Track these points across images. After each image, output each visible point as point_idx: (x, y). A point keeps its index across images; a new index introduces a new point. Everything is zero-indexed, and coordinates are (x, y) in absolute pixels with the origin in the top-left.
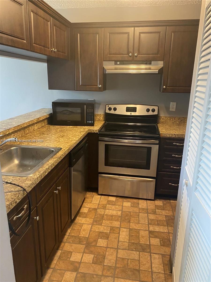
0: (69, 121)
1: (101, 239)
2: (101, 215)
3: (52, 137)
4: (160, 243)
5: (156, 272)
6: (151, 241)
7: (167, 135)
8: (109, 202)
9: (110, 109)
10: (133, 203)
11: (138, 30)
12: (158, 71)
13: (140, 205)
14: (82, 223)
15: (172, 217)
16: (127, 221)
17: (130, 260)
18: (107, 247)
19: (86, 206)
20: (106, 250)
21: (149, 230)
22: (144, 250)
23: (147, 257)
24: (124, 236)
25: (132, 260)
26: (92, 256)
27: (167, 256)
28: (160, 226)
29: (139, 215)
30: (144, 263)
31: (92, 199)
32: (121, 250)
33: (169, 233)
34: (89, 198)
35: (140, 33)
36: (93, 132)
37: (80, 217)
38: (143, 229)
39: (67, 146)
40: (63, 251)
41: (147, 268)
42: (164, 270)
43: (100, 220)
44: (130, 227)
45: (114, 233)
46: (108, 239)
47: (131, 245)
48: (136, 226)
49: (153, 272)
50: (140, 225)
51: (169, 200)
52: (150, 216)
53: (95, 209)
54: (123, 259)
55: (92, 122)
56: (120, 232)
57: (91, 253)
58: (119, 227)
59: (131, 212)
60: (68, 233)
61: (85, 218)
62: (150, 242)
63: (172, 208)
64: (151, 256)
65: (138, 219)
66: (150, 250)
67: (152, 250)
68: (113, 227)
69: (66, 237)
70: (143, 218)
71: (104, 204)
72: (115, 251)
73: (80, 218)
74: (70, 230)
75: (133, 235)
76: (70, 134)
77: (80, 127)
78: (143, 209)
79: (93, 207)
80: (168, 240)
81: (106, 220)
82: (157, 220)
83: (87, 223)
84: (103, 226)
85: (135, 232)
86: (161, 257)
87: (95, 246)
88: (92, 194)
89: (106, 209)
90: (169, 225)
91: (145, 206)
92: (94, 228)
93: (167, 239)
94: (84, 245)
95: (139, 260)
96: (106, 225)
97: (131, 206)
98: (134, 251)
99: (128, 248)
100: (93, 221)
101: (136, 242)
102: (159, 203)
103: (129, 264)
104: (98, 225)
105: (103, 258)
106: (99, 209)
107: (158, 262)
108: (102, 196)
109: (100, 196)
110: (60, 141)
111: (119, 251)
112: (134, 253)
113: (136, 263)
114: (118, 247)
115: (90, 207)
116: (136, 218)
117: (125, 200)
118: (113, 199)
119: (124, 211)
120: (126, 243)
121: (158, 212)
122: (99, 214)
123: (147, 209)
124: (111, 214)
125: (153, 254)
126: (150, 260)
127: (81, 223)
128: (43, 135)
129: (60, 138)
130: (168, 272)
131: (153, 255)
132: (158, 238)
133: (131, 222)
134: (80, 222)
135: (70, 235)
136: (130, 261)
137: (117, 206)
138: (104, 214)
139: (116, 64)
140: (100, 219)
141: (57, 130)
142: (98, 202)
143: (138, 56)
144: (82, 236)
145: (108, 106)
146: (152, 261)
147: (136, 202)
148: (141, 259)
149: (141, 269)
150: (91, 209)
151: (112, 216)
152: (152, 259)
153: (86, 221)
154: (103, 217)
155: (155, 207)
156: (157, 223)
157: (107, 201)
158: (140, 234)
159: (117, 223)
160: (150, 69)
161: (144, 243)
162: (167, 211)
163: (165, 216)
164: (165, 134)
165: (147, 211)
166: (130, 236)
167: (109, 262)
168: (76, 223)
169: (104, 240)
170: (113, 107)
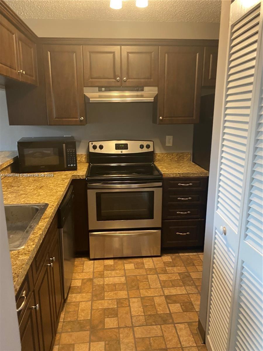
0: (42, 166)
1: (108, 318)
2: (100, 286)
3: (27, 190)
4: (182, 309)
5: (186, 346)
6: (171, 308)
7: (170, 175)
8: (106, 268)
9: (95, 147)
10: (137, 263)
11: (126, 49)
12: (153, 98)
13: (145, 266)
14: (78, 302)
15: (186, 273)
16: (135, 288)
17: (151, 339)
18: (119, 328)
19: (77, 277)
20: (119, 331)
21: (164, 295)
22: (165, 322)
23: (172, 330)
24: (137, 308)
25: (155, 338)
26: (102, 344)
27: (194, 323)
28: (176, 287)
29: (147, 278)
30: (170, 338)
31: (83, 267)
32: (137, 327)
33: (188, 294)
34: (78, 267)
35: (128, 53)
36: (79, 178)
37: (73, 293)
38: (157, 295)
39: (53, 200)
40: (60, 346)
41: (175, 344)
42: (195, 342)
43: (101, 293)
44: (140, 295)
45: (123, 307)
46: (117, 316)
47: (148, 318)
48: (147, 292)
49: (184, 347)
50: (152, 290)
51: (177, 253)
52: (161, 277)
53: (91, 280)
54: (143, 339)
55: (75, 165)
56: (131, 304)
57: (100, 339)
58: (127, 297)
59: (137, 276)
60: (62, 319)
61: (80, 294)
62: (170, 310)
63: (183, 263)
64: (175, 327)
65: (147, 282)
66: (173, 320)
67: (174, 320)
68: (119, 299)
69: (60, 325)
70: (154, 281)
71: (100, 271)
72: (130, 329)
73: (74, 295)
74: (64, 313)
75: (147, 305)
76: (49, 183)
77: (59, 173)
78: (151, 270)
79: (87, 278)
80: (190, 303)
81: (108, 292)
82: (170, 280)
83: (84, 300)
84: (106, 300)
85: (148, 301)
86: (187, 326)
87: (103, 329)
88: (81, 260)
89: (105, 277)
90: (186, 284)
91: (151, 265)
92: (95, 305)
93: (188, 303)
94: (88, 331)
95: (163, 336)
96: (111, 298)
97: (135, 267)
98: (154, 325)
99: (145, 322)
100: (91, 296)
101: (153, 314)
102: (167, 258)
103: (153, 343)
104: (99, 300)
105: (117, 343)
106: (95, 278)
107: (186, 333)
108: (95, 261)
109: (92, 261)
110: (41, 194)
111: (135, 329)
112: (154, 328)
113: (160, 340)
114: (132, 324)
115: (83, 278)
116: (145, 282)
117: (125, 261)
118: (111, 262)
119: (128, 276)
120: (141, 317)
121: (169, 269)
122: (97, 285)
123: (156, 269)
124: (113, 282)
125: (177, 324)
126: (176, 333)
127: (76, 302)
128: (13, 188)
129: (39, 190)
130: (200, 343)
131: (177, 326)
132: (178, 303)
133: (140, 288)
134: (74, 300)
135: (65, 321)
136: (153, 339)
137: (118, 271)
138: (104, 283)
139: (100, 91)
140: (100, 291)
141: (28, 180)
142: (92, 269)
143: (128, 80)
144: (81, 319)
145: (92, 144)
146: (179, 333)
147: (139, 261)
148: (165, 334)
149: (168, 347)
150: (85, 280)
151: (115, 285)
152: (178, 331)
153: (82, 297)
154: (103, 288)
155: (163, 264)
156: (171, 284)
157: (103, 266)
158: (155, 302)
159: (123, 293)
160: (142, 96)
161: (163, 313)
162: (179, 267)
163: (177, 274)
164: (168, 174)
165: (156, 271)
166: (144, 307)
167: (127, 347)
168: (70, 302)
169: (112, 318)
170: (98, 144)
